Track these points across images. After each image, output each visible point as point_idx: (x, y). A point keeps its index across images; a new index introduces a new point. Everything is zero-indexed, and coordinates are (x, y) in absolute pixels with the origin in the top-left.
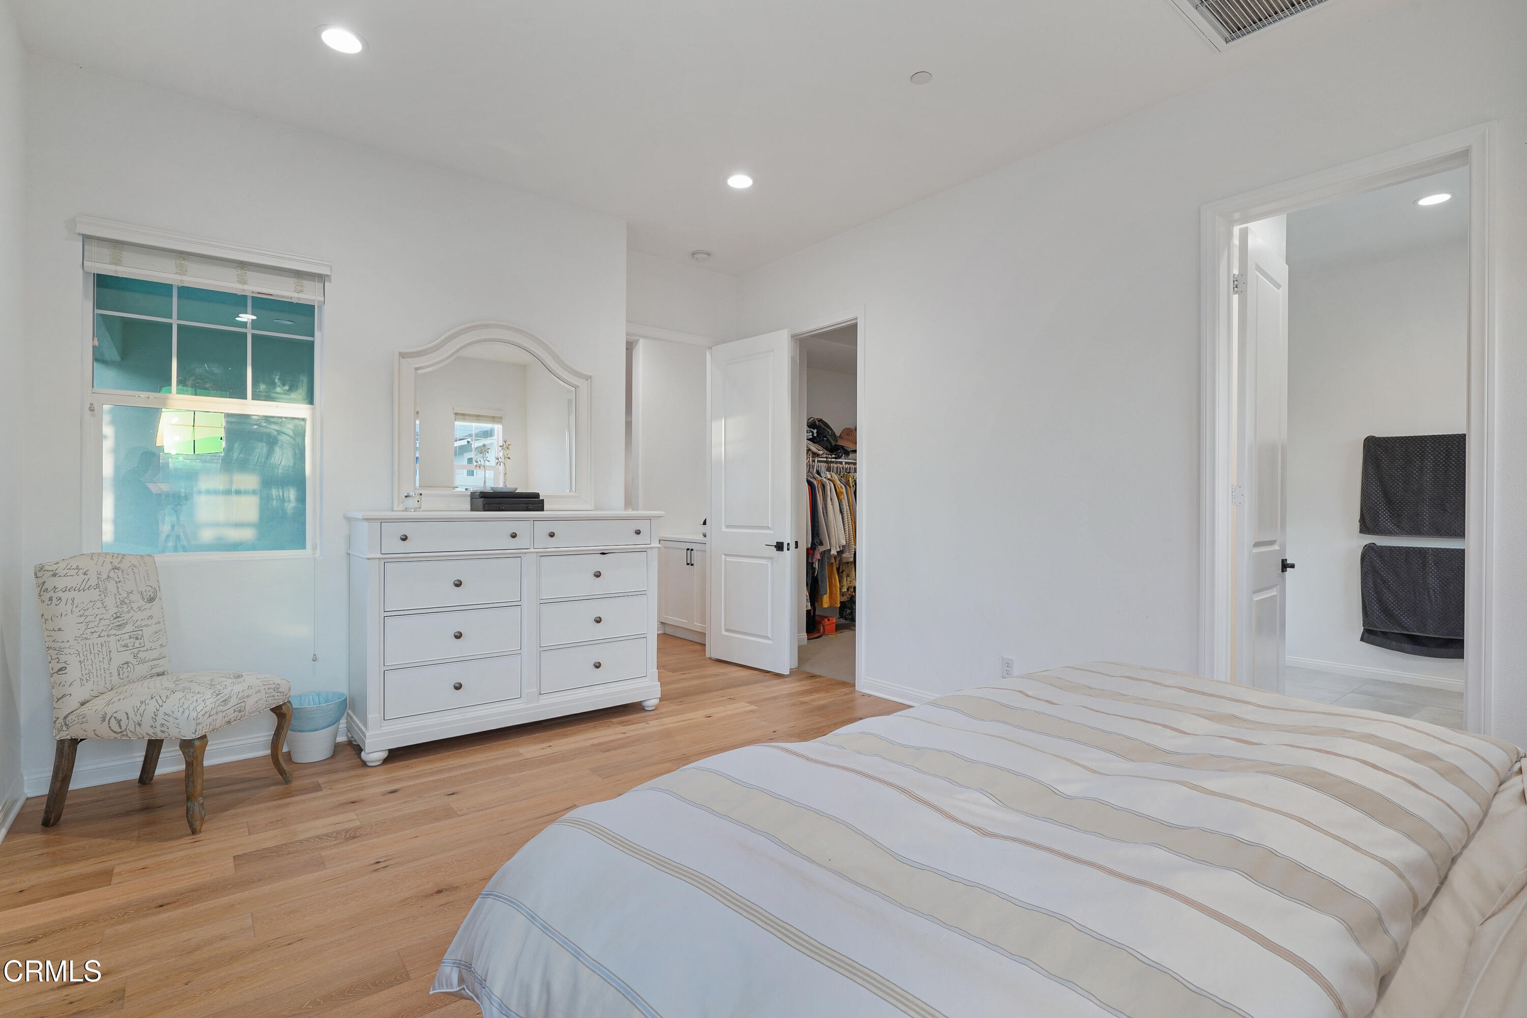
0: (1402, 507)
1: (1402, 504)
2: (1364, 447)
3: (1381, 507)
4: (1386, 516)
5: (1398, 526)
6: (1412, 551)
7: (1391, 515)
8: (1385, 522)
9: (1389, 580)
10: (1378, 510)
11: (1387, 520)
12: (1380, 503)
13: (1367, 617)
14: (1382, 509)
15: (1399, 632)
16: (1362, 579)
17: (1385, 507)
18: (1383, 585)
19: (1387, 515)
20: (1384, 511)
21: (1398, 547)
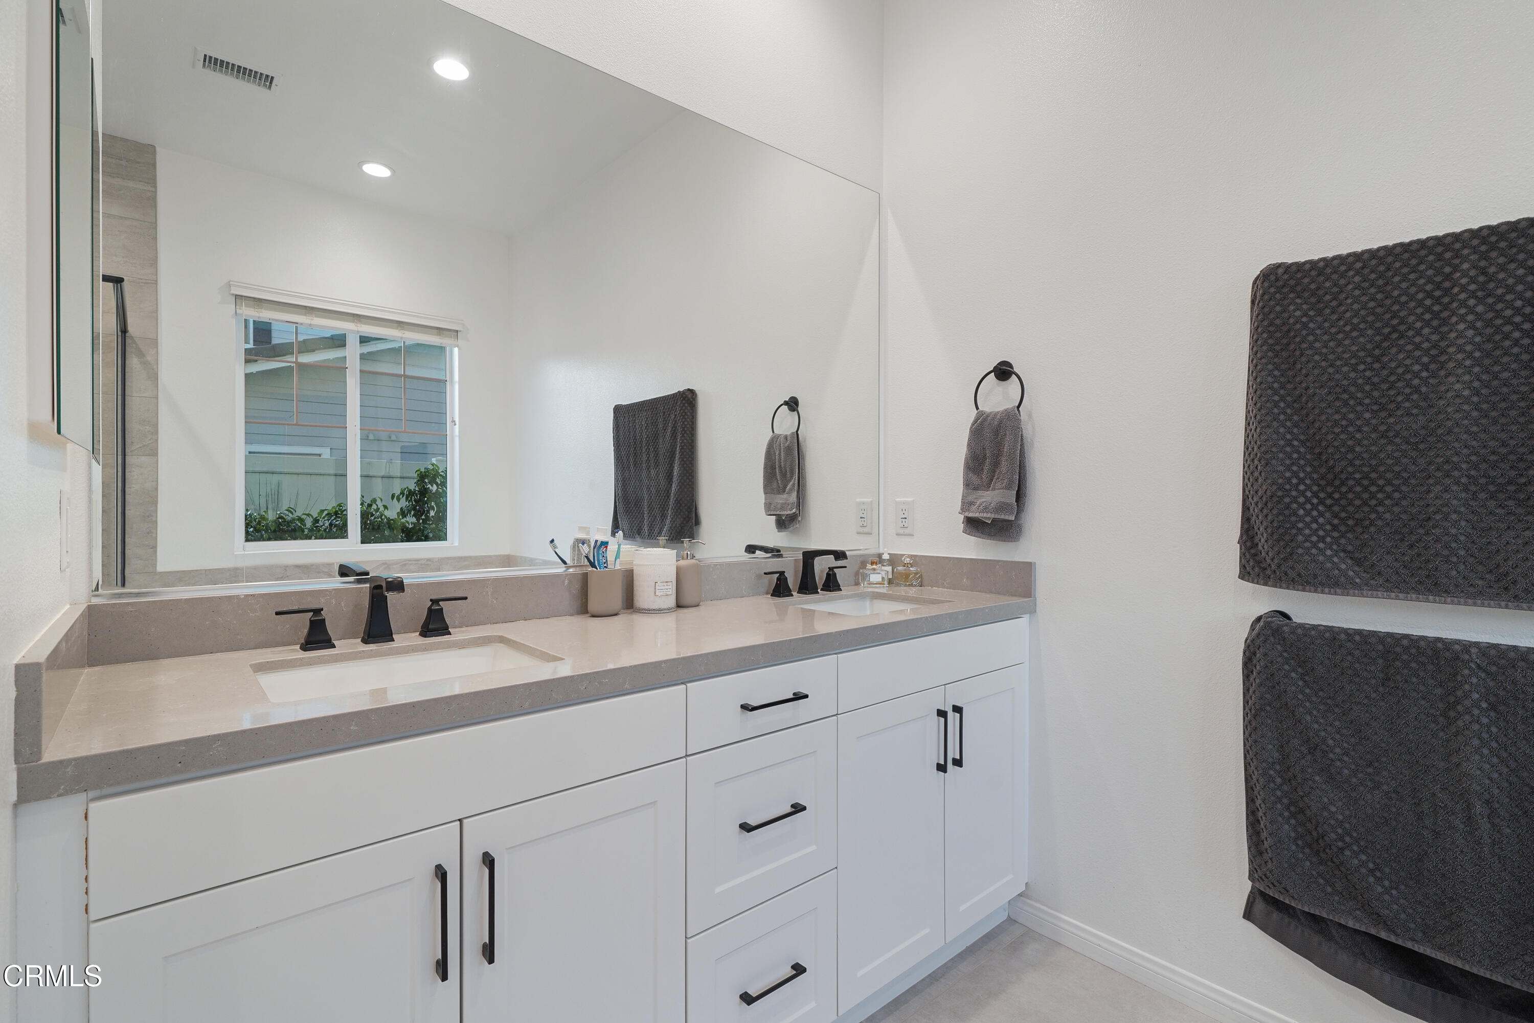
0: (1373, 496)
1: (1373, 482)
2: (1253, 302)
3: (1303, 493)
4: (1321, 526)
5: (1358, 562)
6: (1406, 649)
7: (1336, 521)
8: (1315, 545)
9: (1331, 742)
10: (1295, 506)
11: (1322, 539)
12: (1301, 481)
13: (1261, 854)
14: (1308, 500)
15: (1363, 929)
16: (1245, 727)
17: (1315, 495)
18: (1309, 757)
19: (1321, 520)
20: (1314, 507)
21: (1359, 632)
